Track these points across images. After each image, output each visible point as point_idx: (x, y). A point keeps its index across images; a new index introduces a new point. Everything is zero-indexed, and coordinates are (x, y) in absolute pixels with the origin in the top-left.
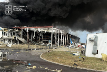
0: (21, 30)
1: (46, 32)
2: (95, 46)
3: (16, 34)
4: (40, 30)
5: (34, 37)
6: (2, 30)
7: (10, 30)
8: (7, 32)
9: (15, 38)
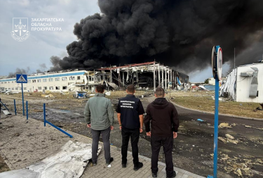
0: (109, 71)
1: (142, 71)
2: (254, 85)
3: (104, 77)
4: (135, 69)
5: (127, 80)
6: (86, 74)
7: (97, 73)
8: (93, 76)
9: (104, 83)
